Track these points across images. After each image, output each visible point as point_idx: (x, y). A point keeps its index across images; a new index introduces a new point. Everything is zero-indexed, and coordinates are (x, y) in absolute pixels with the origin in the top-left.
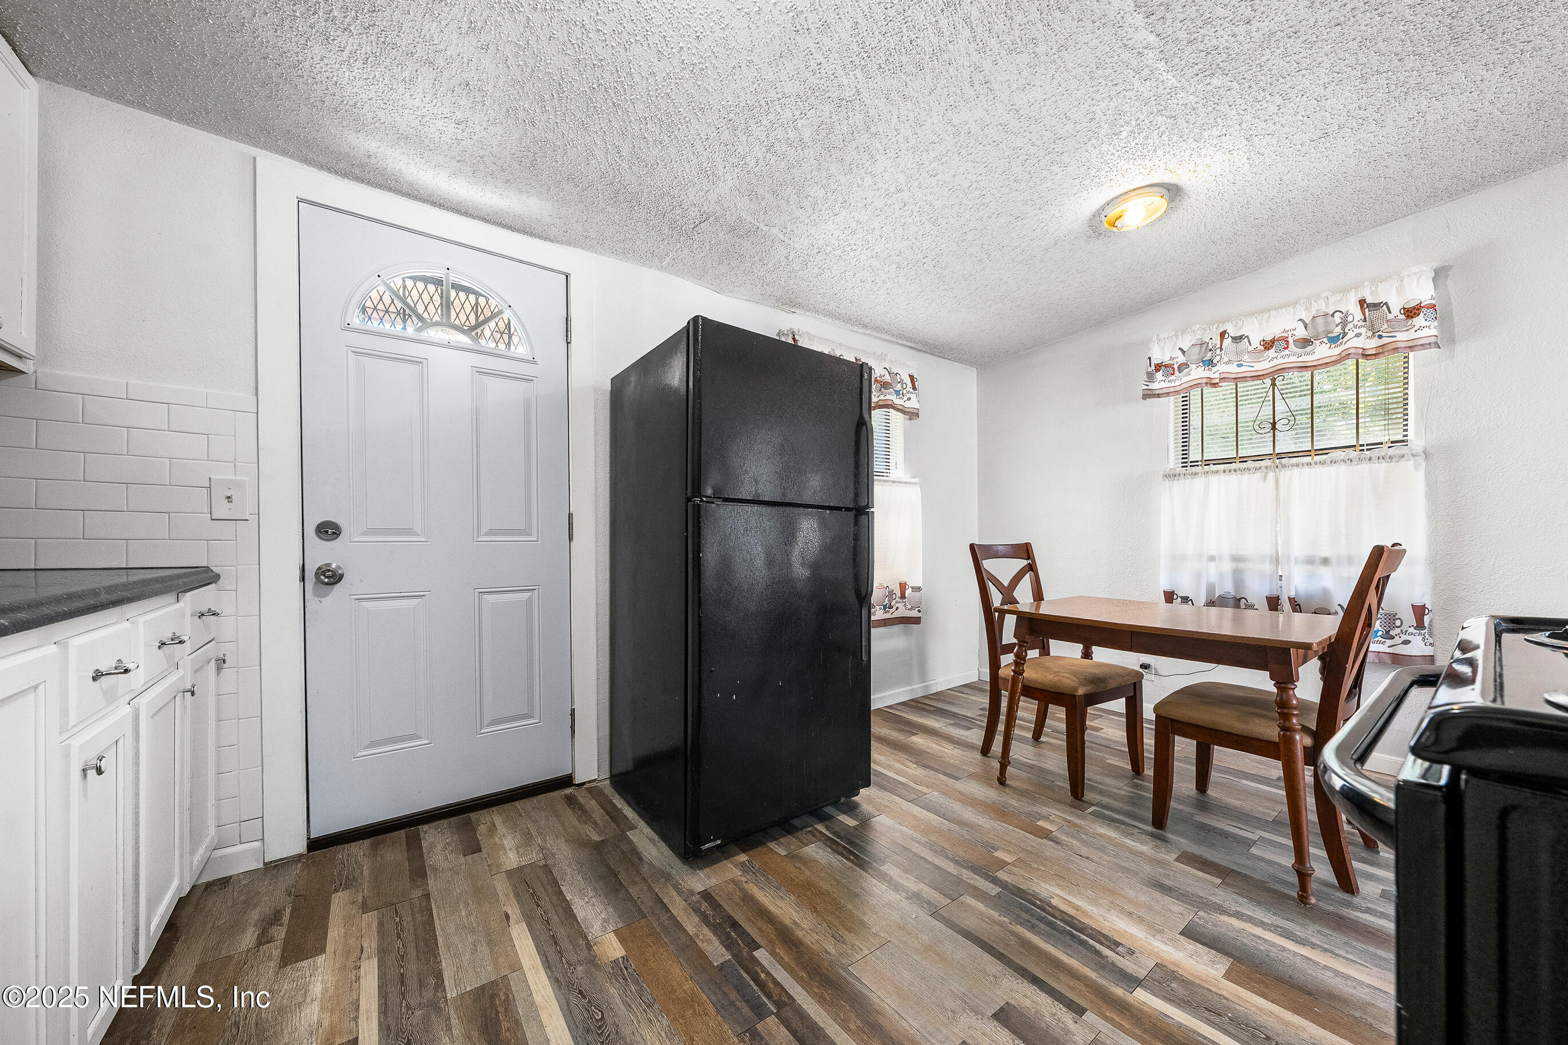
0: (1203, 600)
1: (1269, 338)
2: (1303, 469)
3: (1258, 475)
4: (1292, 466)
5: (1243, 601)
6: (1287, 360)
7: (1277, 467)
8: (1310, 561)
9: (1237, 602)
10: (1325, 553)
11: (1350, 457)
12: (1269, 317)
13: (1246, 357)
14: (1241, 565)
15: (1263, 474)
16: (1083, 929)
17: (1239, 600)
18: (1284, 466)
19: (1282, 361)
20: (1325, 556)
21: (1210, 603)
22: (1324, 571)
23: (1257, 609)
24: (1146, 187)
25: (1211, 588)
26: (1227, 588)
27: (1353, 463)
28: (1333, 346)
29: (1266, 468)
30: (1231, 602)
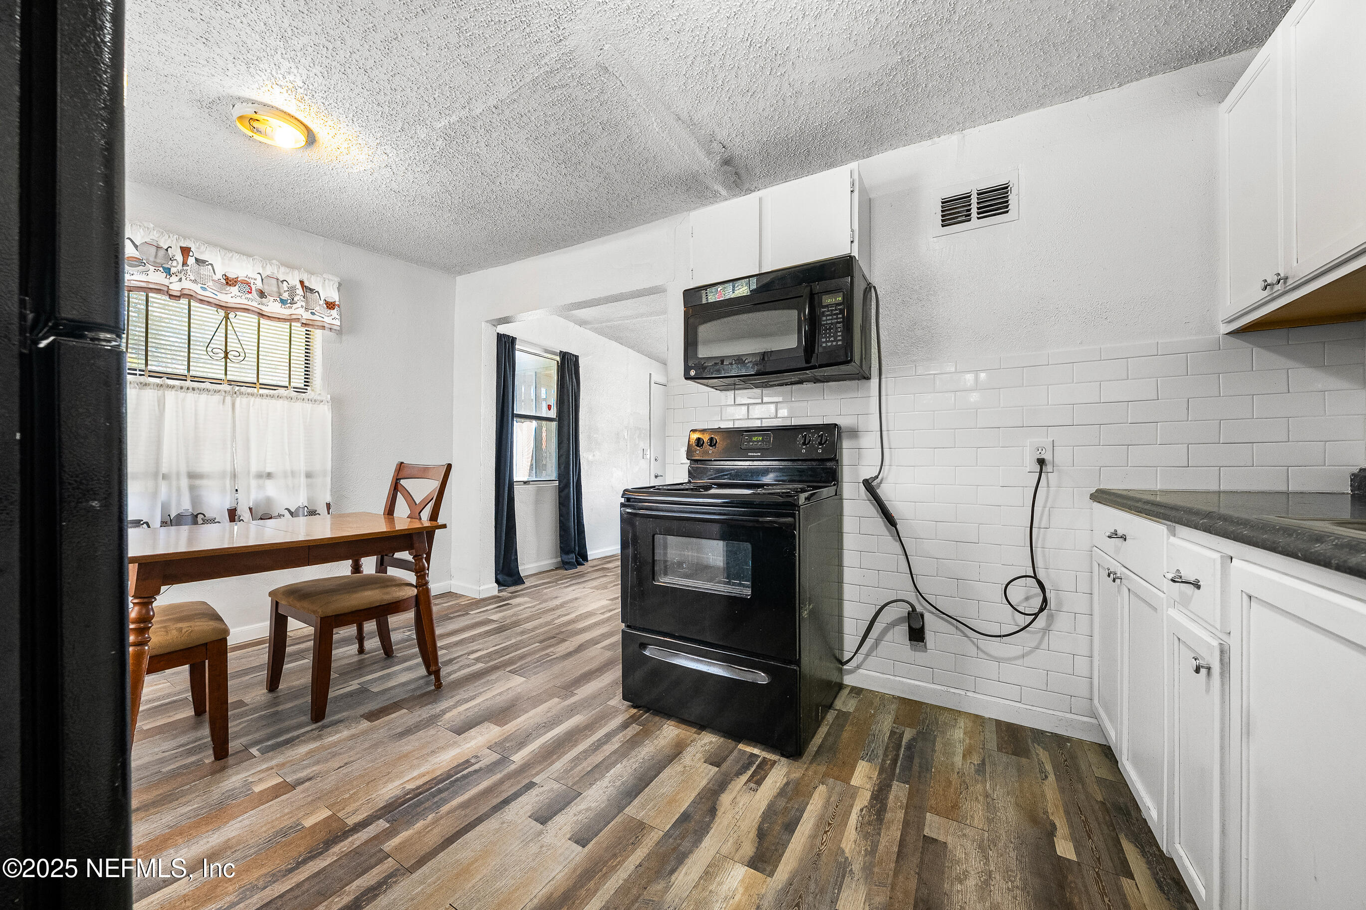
0: (156, 523)
1: (231, 276)
2: (257, 399)
3: (217, 398)
4: (248, 395)
5: (200, 517)
6: (250, 303)
7: (235, 393)
8: (259, 476)
9: (196, 519)
10: (268, 470)
11: (291, 395)
12: (232, 257)
13: (211, 284)
14: (198, 482)
15: (222, 397)
16: (448, 775)
17: (196, 516)
18: (241, 393)
19: (246, 302)
20: (269, 471)
21: (164, 524)
22: (269, 483)
23: (219, 522)
24: (304, 125)
25: (165, 507)
26: (186, 506)
27: (292, 400)
28: (283, 306)
29: (225, 392)
30: (190, 519)
